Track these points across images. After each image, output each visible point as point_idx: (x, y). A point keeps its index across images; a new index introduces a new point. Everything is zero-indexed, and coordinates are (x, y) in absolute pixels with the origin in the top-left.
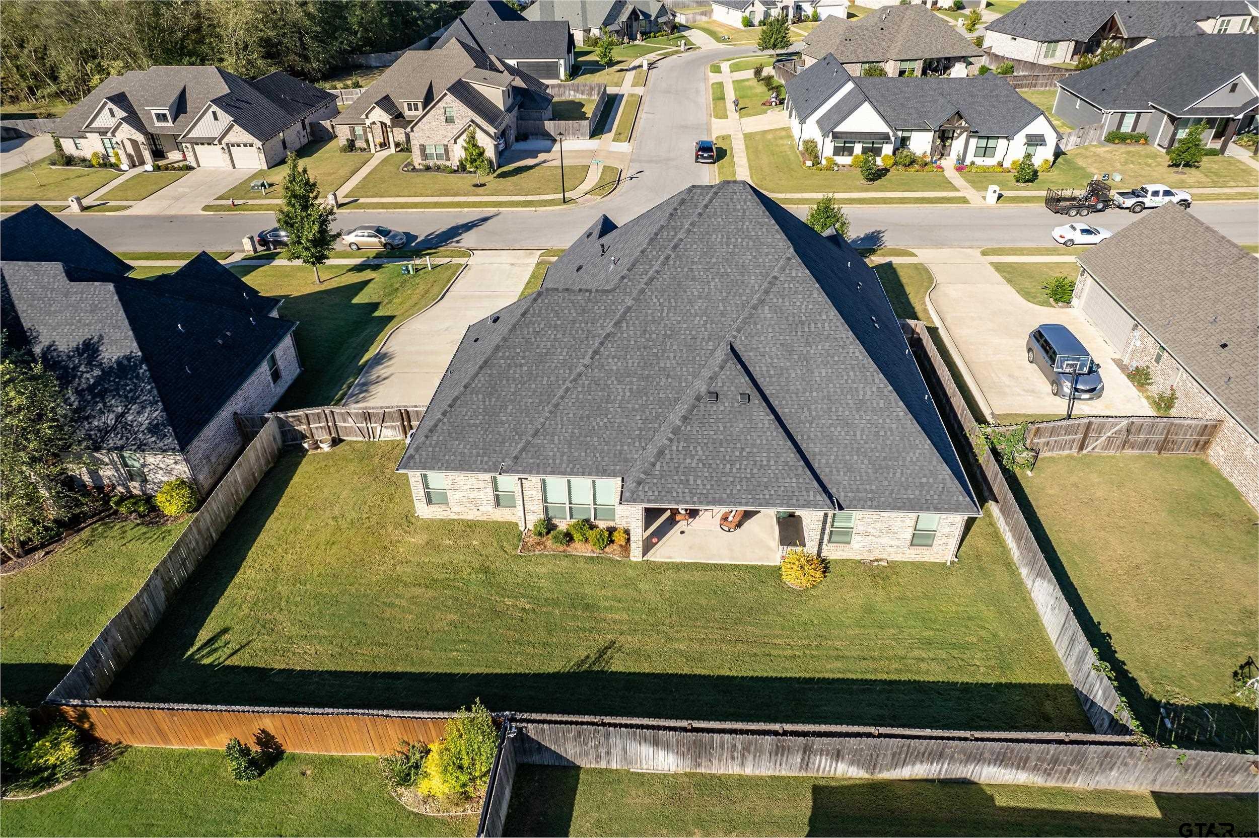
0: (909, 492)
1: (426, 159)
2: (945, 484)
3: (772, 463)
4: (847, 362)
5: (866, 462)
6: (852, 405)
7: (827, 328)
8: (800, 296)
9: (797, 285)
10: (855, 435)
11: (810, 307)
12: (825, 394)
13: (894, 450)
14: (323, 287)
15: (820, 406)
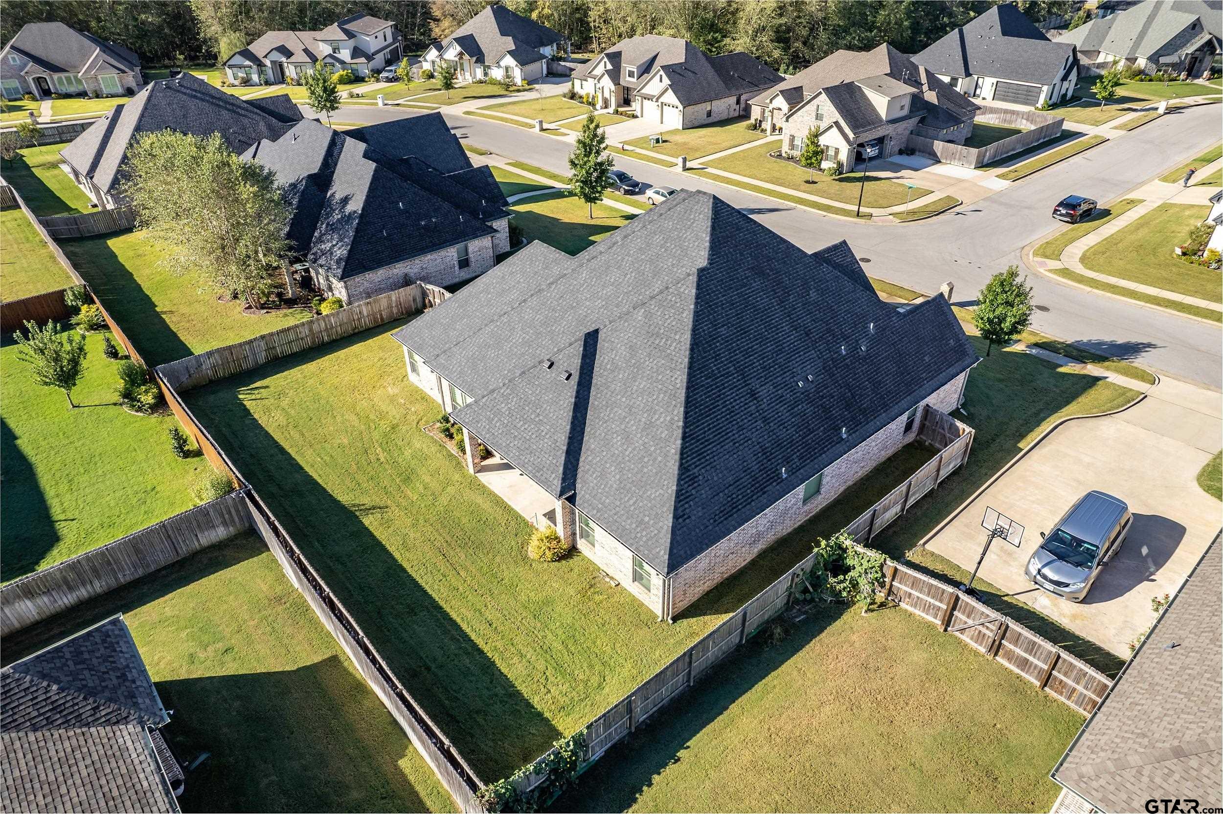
0: (629, 521)
1: (792, 149)
2: (659, 532)
3: (548, 436)
4: (666, 385)
5: (618, 477)
6: (642, 423)
7: (672, 348)
8: (673, 311)
9: (678, 300)
10: (626, 450)
11: (674, 323)
12: (631, 403)
13: (644, 479)
14: (593, 222)
15: (620, 412)
